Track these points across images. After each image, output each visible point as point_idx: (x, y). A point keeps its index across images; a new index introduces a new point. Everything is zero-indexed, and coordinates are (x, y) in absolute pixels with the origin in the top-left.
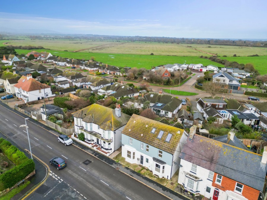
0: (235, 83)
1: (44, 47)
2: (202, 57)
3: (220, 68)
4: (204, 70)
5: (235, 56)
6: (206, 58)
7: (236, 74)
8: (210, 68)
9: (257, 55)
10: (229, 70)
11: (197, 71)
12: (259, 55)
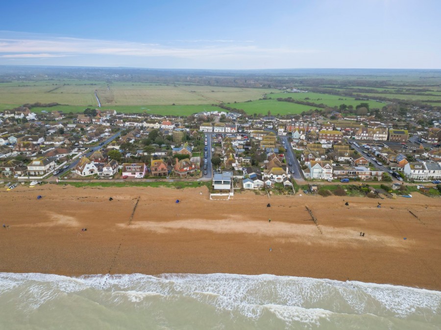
0: (234, 118)
1: (59, 103)
2: (213, 105)
3: (227, 113)
4: (220, 114)
5: (235, 102)
6: (216, 105)
7: (235, 115)
8: (223, 113)
9: (251, 101)
10: (232, 114)
11: (216, 115)
12: (252, 100)
